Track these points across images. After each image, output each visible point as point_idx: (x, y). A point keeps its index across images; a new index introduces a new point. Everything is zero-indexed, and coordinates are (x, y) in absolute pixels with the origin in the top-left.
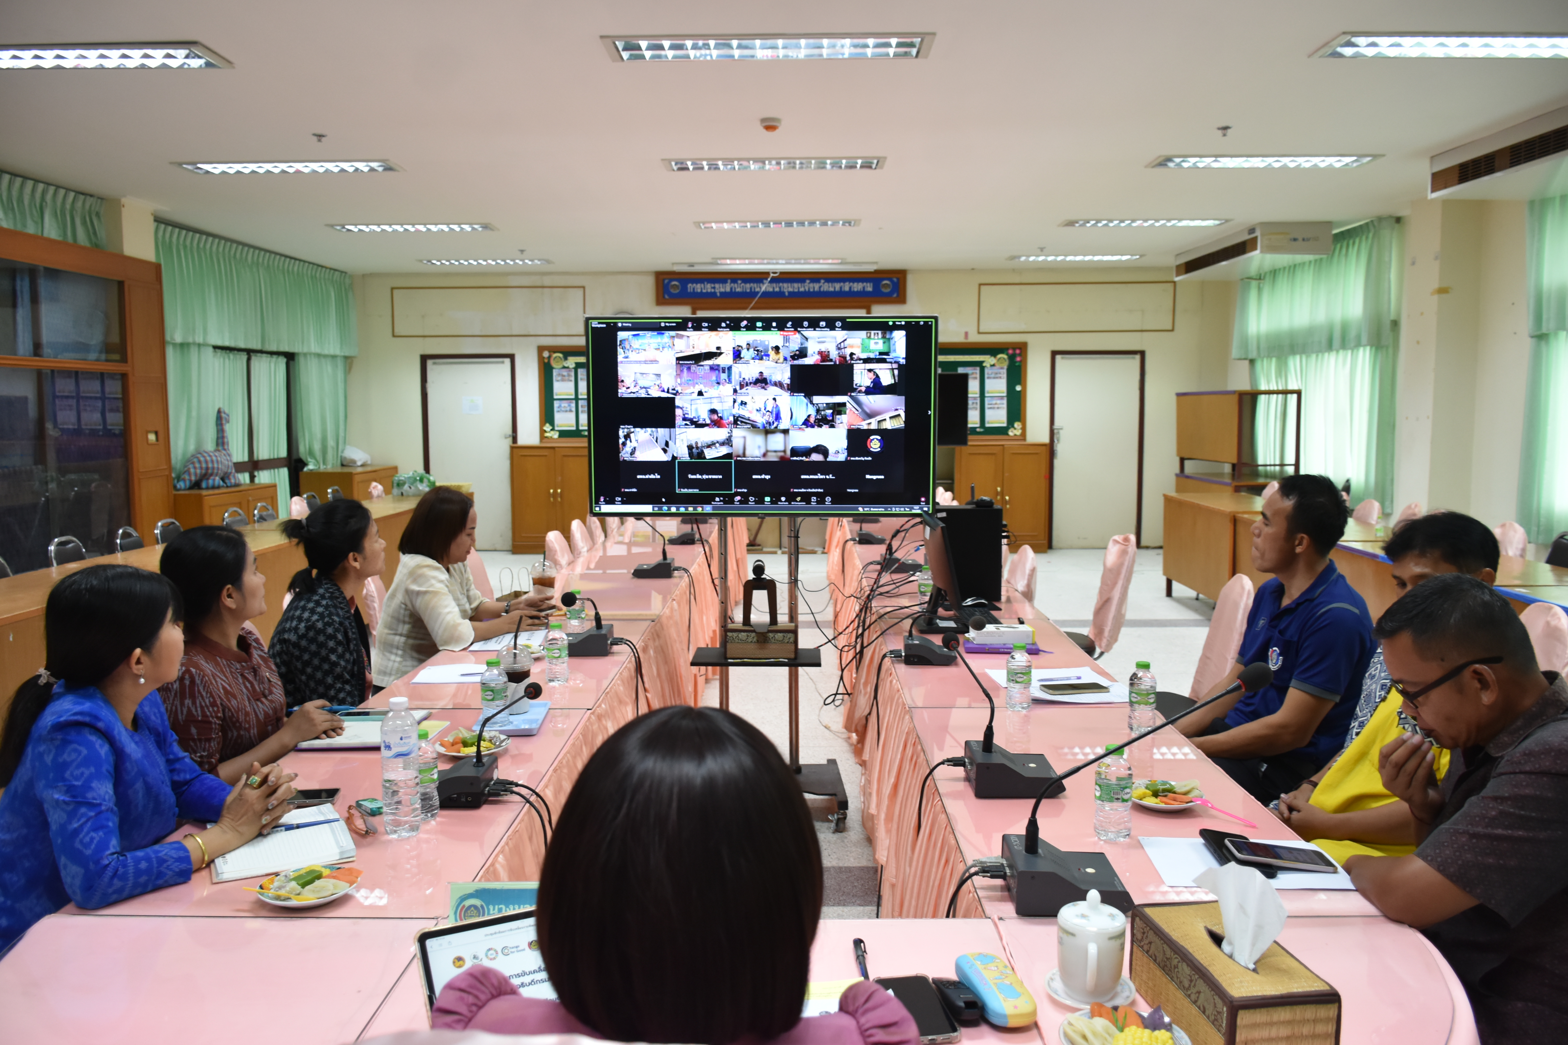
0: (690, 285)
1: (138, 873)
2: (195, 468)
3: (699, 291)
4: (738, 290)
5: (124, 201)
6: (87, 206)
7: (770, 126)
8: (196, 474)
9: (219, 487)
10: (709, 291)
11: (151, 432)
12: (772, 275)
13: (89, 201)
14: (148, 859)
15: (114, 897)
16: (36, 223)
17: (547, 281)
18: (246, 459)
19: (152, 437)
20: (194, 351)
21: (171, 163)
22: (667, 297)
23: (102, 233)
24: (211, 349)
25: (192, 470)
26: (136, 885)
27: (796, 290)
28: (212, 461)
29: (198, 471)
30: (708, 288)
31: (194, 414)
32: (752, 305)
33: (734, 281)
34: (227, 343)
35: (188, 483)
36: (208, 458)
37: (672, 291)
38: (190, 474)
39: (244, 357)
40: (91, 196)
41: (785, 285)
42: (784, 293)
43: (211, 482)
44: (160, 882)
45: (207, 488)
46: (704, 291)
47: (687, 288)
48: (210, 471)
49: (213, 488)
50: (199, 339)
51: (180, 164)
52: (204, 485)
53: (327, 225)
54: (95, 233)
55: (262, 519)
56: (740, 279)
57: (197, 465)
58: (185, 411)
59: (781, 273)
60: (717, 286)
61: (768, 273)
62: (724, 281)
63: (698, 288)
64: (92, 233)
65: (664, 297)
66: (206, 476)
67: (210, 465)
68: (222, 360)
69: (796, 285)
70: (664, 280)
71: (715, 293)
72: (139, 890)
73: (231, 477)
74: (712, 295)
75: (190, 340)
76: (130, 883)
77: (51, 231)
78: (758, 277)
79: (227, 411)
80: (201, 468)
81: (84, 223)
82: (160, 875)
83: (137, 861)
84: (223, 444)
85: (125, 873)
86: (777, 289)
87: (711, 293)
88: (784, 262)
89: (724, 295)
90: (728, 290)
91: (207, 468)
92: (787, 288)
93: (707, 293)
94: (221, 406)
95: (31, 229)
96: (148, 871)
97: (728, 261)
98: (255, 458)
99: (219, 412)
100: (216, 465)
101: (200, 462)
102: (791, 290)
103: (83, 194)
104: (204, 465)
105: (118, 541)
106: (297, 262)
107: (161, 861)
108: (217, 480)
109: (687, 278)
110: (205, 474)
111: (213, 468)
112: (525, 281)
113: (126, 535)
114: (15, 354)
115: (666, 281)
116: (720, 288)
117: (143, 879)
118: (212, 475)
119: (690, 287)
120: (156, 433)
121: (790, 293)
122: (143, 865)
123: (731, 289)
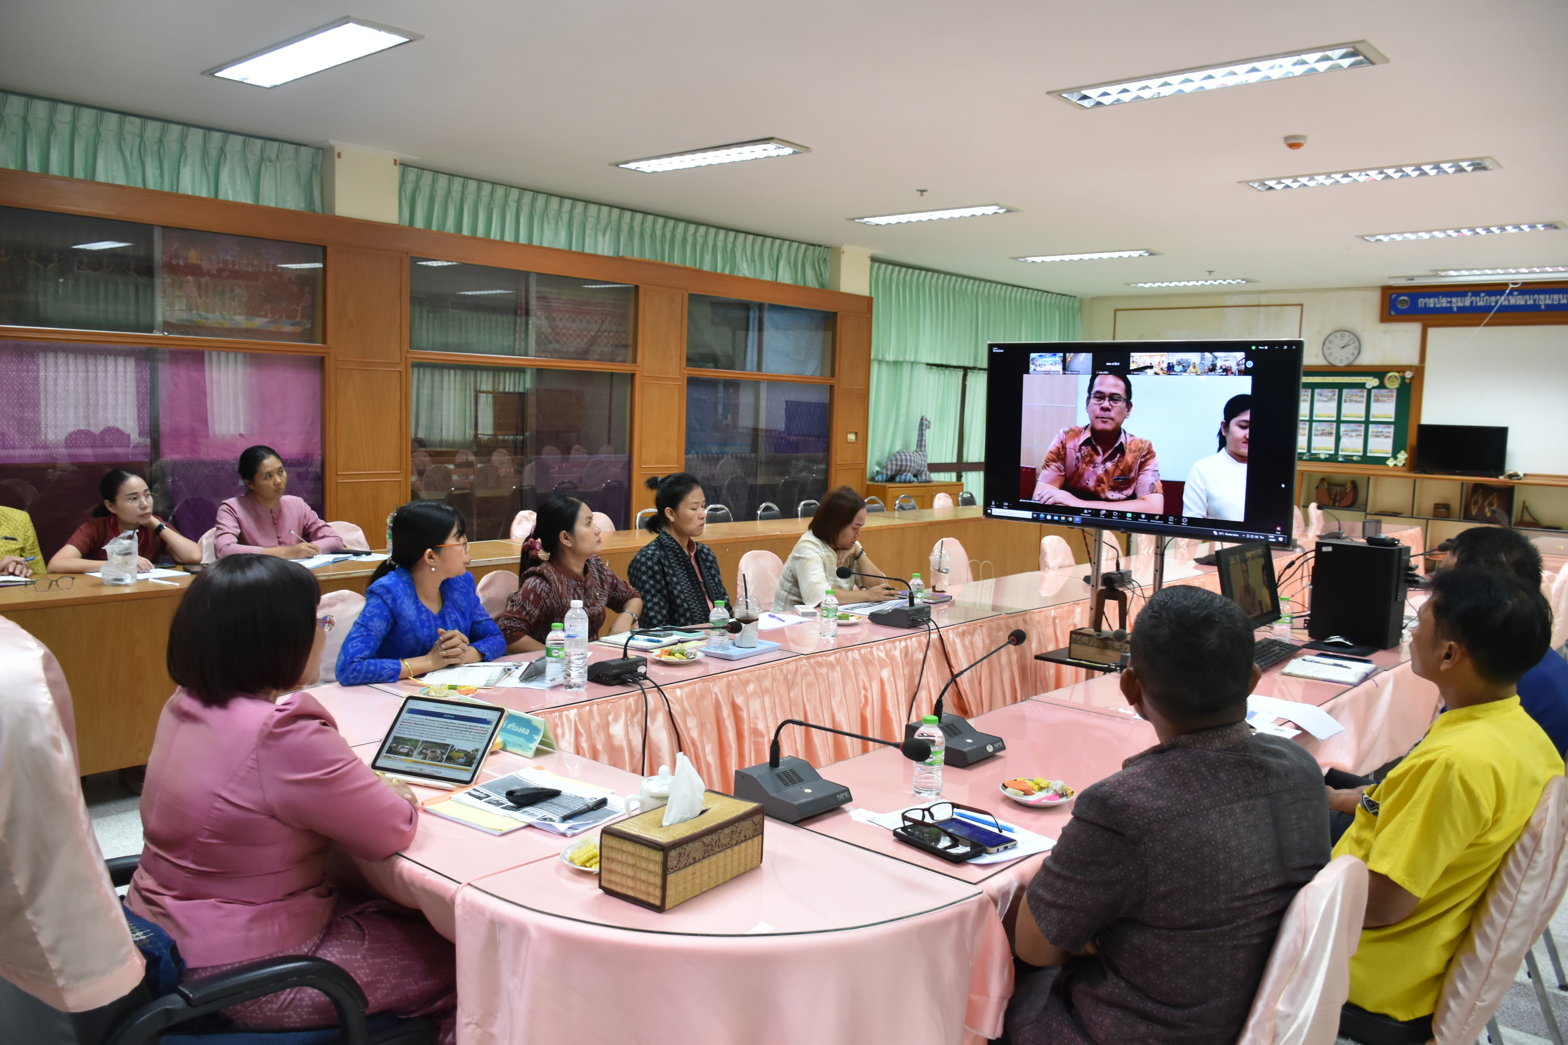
0: (1420, 300)
1: (368, 671)
2: (892, 464)
3: (1432, 306)
4: (1481, 304)
5: (844, 248)
6: (816, 255)
7: (1294, 144)
8: (892, 470)
9: (910, 482)
10: (1444, 305)
11: (850, 432)
12: (1511, 286)
13: (818, 249)
14: (375, 665)
15: (352, 681)
16: (772, 269)
17: (1264, 299)
18: (955, 460)
19: (851, 437)
20: (906, 369)
21: (847, 219)
22: (1393, 313)
23: (827, 276)
24: (924, 367)
25: (889, 466)
26: (365, 678)
27: (1556, 303)
28: (906, 460)
29: (894, 467)
30: (1443, 302)
31: (902, 420)
32: (1486, 321)
33: (1476, 294)
34: (938, 362)
35: (885, 476)
36: (904, 457)
37: (1400, 306)
38: (887, 470)
39: (960, 373)
40: (819, 246)
41: (1542, 297)
42: (1539, 306)
43: (903, 477)
44: (380, 680)
45: (900, 482)
46: (1438, 306)
47: (1417, 303)
48: (904, 468)
49: (905, 482)
50: (910, 357)
51: (853, 219)
52: (898, 479)
53: (1011, 258)
54: (821, 275)
55: (902, 508)
56: (1483, 292)
57: (894, 462)
58: (893, 417)
59: (1523, 284)
60: (1454, 300)
61: (1506, 285)
62: (1463, 294)
63: (1431, 302)
64: (819, 276)
65: (1390, 314)
66: (899, 472)
67: (904, 463)
68: (937, 375)
69: (1556, 297)
70: (1391, 295)
71: (1451, 308)
72: (367, 681)
73: (923, 474)
74: (1448, 310)
75: (901, 359)
76: (362, 676)
77: (785, 277)
78: (1496, 289)
79: (929, 419)
80: (897, 465)
81: (814, 268)
82: (381, 676)
83: (369, 665)
84: (921, 446)
85: (361, 669)
86: (1531, 302)
87: (1446, 308)
88: (1526, 271)
89: (1462, 310)
90: (1468, 304)
91: (902, 465)
92: (1544, 300)
93: (1442, 308)
94: (924, 414)
95: (768, 276)
96: (374, 672)
97: (1452, 273)
98: (965, 460)
99: (922, 419)
100: (909, 464)
101: (896, 460)
102: (1549, 302)
103: (813, 245)
104: (899, 463)
105: (759, 512)
106: (1020, 289)
107: (383, 668)
108: (910, 476)
109: (1416, 292)
110: (900, 470)
111: (906, 466)
112: (1242, 300)
113: (767, 509)
114: (744, 370)
115: (1394, 296)
116: (1457, 302)
117: (370, 675)
118: (905, 471)
119: (1421, 302)
120: (856, 434)
121: (1547, 306)
122: (372, 668)
123: (1472, 303)
